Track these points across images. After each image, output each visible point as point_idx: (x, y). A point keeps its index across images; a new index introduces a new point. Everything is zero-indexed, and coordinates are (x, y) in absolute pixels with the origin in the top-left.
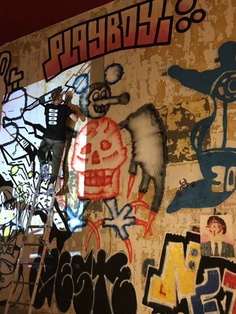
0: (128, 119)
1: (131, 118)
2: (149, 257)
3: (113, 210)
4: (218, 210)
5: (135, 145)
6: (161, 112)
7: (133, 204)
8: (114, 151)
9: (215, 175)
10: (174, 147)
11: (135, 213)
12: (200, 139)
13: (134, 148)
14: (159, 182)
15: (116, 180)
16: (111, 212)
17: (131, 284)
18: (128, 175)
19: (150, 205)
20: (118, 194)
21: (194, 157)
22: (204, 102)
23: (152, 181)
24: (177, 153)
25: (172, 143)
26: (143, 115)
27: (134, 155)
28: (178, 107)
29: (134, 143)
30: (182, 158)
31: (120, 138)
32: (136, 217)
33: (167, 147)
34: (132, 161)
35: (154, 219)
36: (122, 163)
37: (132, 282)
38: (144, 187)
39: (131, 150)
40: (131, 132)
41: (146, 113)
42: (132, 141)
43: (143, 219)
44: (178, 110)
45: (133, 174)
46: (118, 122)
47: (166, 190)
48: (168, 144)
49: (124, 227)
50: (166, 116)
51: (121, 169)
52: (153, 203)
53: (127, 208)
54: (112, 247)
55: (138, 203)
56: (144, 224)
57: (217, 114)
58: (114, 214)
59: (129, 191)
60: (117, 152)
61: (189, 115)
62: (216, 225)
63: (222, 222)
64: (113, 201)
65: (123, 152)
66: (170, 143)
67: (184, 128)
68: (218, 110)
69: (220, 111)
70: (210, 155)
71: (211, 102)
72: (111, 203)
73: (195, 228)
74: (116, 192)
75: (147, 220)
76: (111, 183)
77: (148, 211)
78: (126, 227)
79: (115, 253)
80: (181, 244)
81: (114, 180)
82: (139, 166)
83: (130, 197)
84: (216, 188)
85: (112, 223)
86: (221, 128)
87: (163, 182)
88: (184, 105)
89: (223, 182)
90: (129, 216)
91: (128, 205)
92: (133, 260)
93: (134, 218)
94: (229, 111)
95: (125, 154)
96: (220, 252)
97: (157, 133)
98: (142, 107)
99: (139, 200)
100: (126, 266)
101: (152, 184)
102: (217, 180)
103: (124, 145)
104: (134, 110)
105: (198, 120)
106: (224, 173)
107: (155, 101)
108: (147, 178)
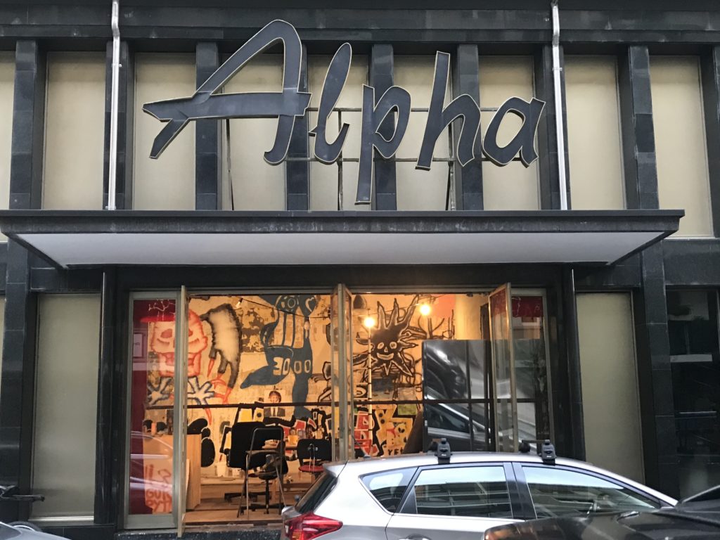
0: (209, 313)
1: (211, 313)
2: (226, 420)
3: (195, 386)
4: (277, 387)
5: (215, 336)
6: (238, 312)
7: (213, 382)
8: (195, 339)
9: (276, 364)
10: (248, 341)
11: (215, 388)
12: (268, 337)
13: (214, 338)
14: (235, 366)
15: (197, 362)
16: (192, 387)
17: (210, 440)
18: (209, 359)
19: (227, 383)
20: (199, 374)
21: (262, 350)
22: (271, 310)
23: (229, 365)
24: (249, 345)
25: (246, 337)
26: (222, 312)
27: (214, 344)
28: (252, 311)
29: (214, 334)
30: (254, 349)
31: (201, 328)
32: (216, 391)
33: (242, 341)
34: (213, 347)
35: (230, 393)
36: (203, 349)
37: (212, 439)
38: (222, 369)
39: (212, 339)
40: (211, 324)
41: (225, 312)
42: (212, 332)
43: (221, 393)
44: (252, 313)
45: (213, 358)
46: (199, 314)
47: (240, 373)
48: (243, 338)
49: (205, 399)
50: (242, 316)
51: (203, 353)
52: (230, 381)
53: (208, 385)
54: (194, 414)
55: (217, 381)
56: (222, 396)
57: (280, 321)
58: (196, 389)
59: (209, 371)
60: (198, 340)
61: (260, 318)
62: (275, 396)
63: (279, 395)
64: (195, 378)
65: (204, 340)
66: (244, 337)
67: (255, 327)
68: (280, 319)
69: (282, 319)
70: (273, 349)
71: (276, 311)
72: (193, 381)
73: (260, 399)
74: (197, 371)
75: (224, 394)
76: (192, 364)
77: (225, 387)
78: (207, 399)
79: (196, 419)
80: (250, 410)
81: (196, 362)
82: (218, 353)
83: (210, 376)
84: (276, 373)
85: (194, 396)
86: (282, 331)
87: (238, 366)
88: (256, 310)
89: (280, 368)
90: (210, 390)
91: (208, 382)
92: (212, 423)
93: (213, 392)
94: (287, 320)
95: (206, 342)
96: (276, 413)
97: (235, 328)
98: (222, 306)
99: (218, 378)
100: (206, 428)
101: (229, 367)
102: (277, 366)
103: (205, 335)
104: (214, 307)
105: (266, 323)
106: (282, 361)
107: (233, 303)
108: (225, 362)
